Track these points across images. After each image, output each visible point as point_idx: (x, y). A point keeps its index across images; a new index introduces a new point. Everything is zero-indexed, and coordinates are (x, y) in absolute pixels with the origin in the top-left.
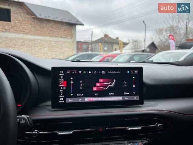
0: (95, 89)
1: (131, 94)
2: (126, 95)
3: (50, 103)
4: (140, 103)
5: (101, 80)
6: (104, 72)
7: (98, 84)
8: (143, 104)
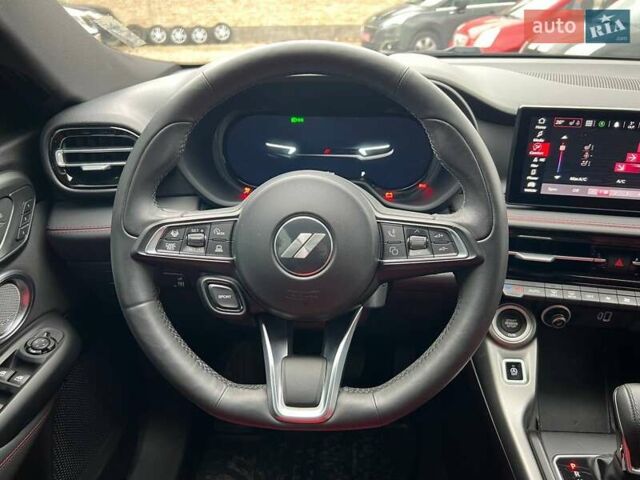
0: (621, 168)
7: (632, 157)
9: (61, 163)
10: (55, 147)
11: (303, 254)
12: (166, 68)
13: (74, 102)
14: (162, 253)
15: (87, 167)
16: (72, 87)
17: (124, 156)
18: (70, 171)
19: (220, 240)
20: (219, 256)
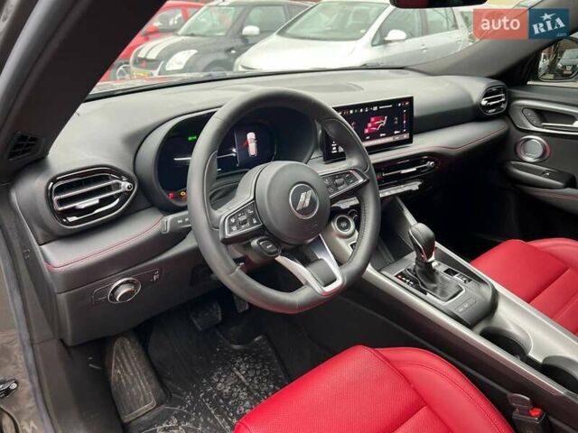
1: (402, 133)
2: (397, 134)
5: (372, 119)
6: (375, 109)
7: (370, 125)
8: (412, 142)
9: (58, 208)
14: (233, 234)
19: (254, 216)
20: (257, 225)
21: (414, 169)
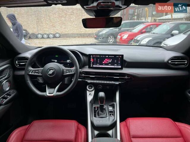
0: (103, 62)
1: (118, 65)
2: (116, 65)
3: (88, 66)
4: (121, 69)
5: (106, 59)
6: (107, 56)
7: (105, 61)
8: (122, 69)
9: (17, 63)
10: (16, 60)
11: (51, 73)
12: (36, 47)
13: (20, 54)
14: (32, 74)
15: (21, 64)
16: (20, 51)
17: (26, 62)
18: (18, 64)
19: (40, 72)
20: (40, 74)
21: (118, 78)
